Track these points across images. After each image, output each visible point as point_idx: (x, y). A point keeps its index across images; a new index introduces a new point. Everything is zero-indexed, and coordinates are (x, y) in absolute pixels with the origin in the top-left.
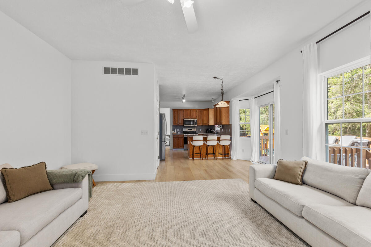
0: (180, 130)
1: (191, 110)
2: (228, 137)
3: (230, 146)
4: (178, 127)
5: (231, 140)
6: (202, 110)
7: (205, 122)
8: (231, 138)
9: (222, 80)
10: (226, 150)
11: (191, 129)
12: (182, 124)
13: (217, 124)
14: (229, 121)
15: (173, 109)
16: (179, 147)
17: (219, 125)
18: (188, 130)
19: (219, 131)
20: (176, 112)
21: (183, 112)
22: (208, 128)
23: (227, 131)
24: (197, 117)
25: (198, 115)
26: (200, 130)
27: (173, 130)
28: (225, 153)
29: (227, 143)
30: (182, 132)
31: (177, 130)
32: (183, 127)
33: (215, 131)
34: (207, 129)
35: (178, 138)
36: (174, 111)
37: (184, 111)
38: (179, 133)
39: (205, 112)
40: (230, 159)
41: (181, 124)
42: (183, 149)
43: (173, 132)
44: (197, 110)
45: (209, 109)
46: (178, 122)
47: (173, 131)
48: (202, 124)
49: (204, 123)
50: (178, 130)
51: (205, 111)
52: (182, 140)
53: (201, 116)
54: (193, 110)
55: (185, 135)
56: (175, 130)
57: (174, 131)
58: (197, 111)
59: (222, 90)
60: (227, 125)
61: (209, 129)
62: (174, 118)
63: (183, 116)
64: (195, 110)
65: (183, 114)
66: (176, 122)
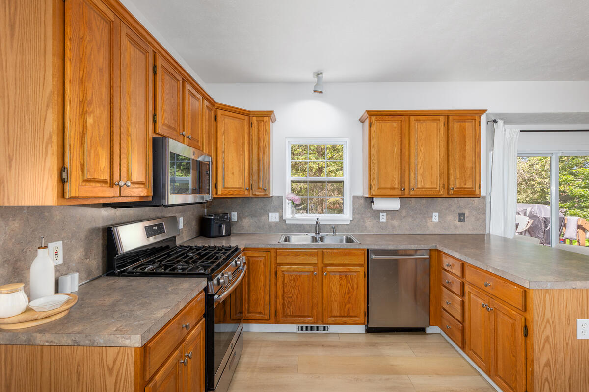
1: (184, 78)
7: (234, 182)
11: (160, 228)
24: (204, 142)
25: (206, 135)
41: (135, 191)
44: (204, 95)
46: (119, 157)
48: (216, 186)
49: (229, 184)
51: (232, 118)
53: (213, 140)
54: (194, 90)
58: (202, 107)
63: (150, 105)
64: (199, 96)
65: (151, 86)
66: (103, 163)
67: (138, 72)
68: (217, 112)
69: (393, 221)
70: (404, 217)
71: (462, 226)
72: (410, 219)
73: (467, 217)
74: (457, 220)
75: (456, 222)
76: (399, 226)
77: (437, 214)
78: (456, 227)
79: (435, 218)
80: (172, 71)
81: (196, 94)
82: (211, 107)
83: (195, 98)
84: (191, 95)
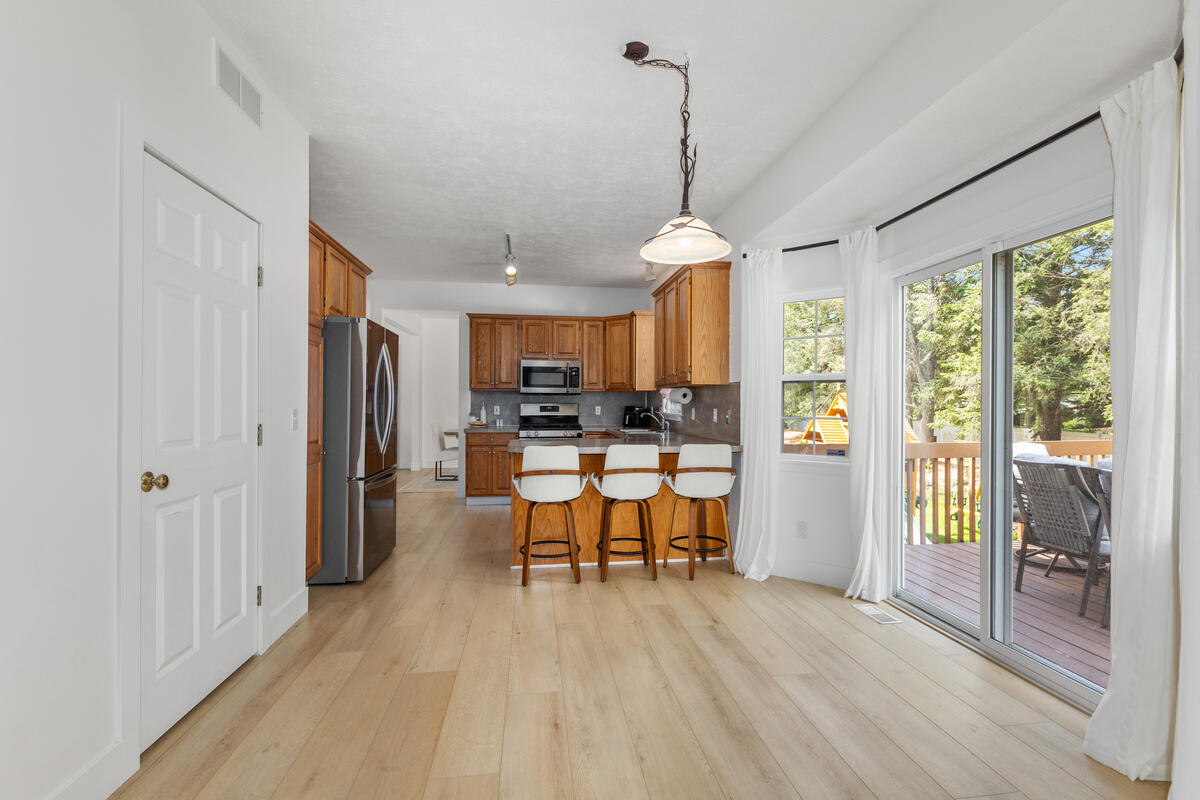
0: (507, 412)
1: (552, 319)
2: (721, 454)
3: (729, 501)
4: (498, 396)
5: (734, 470)
6: (605, 320)
7: (618, 378)
8: (737, 456)
9: (683, 70)
10: (708, 520)
11: (556, 409)
12: (515, 386)
13: (666, 386)
14: (724, 366)
15: (472, 317)
16: (495, 491)
17: (674, 386)
18: (543, 409)
19: (680, 419)
20: (485, 331)
21: (520, 327)
22: (630, 403)
23: (715, 418)
24: (581, 352)
25: (585, 346)
26: (598, 410)
27: (475, 412)
28: (702, 536)
29: (713, 487)
30: (517, 420)
31: (490, 412)
32: (520, 398)
33: (660, 418)
34: (628, 409)
35: (492, 446)
36: (478, 324)
37: (524, 322)
38: (500, 424)
39: (618, 333)
40: (734, 573)
41: (505, 386)
43: (473, 419)
44: (582, 320)
45: (633, 315)
46: (495, 373)
47: (472, 414)
48: (605, 382)
49: (614, 379)
50: (497, 410)
51: (617, 325)
53: (601, 347)
54: (565, 322)
55: (522, 434)
56: (483, 413)
57: (478, 416)
58: (581, 328)
59: (684, 142)
60: (714, 386)
61: (634, 407)
62: (474, 357)
63: (516, 346)
64: (574, 323)
65: (516, 338)
66: (485, 376)
67: (506, 334)
68: (607, 323)
70: (702, 414)
76: (699, 426)
77: (716, 411)
79: (715, 416)
80: (537, 321)
81: (569, 323)
82: (597, 323)
83: (567, 326)
84: (562, 326)
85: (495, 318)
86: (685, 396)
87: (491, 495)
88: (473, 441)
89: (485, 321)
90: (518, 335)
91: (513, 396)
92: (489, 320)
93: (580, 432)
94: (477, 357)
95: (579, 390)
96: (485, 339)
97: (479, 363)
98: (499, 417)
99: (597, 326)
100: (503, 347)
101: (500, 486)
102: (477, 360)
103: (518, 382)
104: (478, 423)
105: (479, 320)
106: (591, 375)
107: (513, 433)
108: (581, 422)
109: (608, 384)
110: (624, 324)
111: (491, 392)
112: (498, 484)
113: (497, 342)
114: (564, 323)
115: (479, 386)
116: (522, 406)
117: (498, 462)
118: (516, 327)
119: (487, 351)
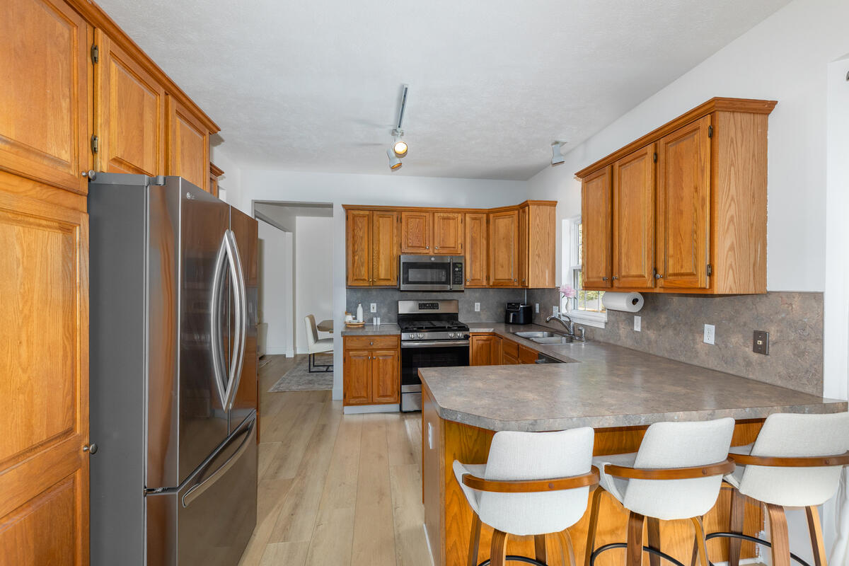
0: (384, 310)
1: (433, 211)
4: (374, 293)
6: (489, 213)
7: (505, 272)
11: (434, 306)
12: (394, 283)
14: (759, 266)
15: (348, 209)
16: (376, 399)
18: (422, 306)
20: (362, 223)
21: (399, 220)
24: (464, 247)
25: (468, 240)
26: (477, 307)
27: (350, 311)
30: (394, 317)
31: (366, 310)
32: (397, 294)
34: (510, 308)
35: (373, 350)
36: (354, 217)
37: (404, 215)
38: (377, 321)
39: (504, 226)
41: (383, 283)
42: (395, 407)
43: (349, 318)
44: (464, 212)
45: (525, 206)
46: (372, 269)
47: (348, 312)
48: (488, 278)
49: (499, 277)
50: (373, 307)
51: (503, 217)
52: (390, 360)
53: (485, 241)
54: (448, 214)
55: (404, 336)
56: (360, 310)
57: (355, 314)
58: (463, 221)
62: (350, 253)
63: (395, 239)
64: (456, 215)
65: (395, 231)
66: (363, 273)
67: (385, 228)
68: (490, 215)
69: (649, 332)
70: (664, 327)
71: (761, 364)
72: (671, 332)
73: (775, 343)
74: (751, 348)
75: (749, 350)
76: (657, 341)
77: (713, 327)
78: (749, 364)
79: (709, 334)
80: (418, 214)
81: (451, 215)
82: (480, 215)
83: (448, 218)
84: (444, 219)
85: (373, 210)
86: (635, 301)
87: (373, 403)
88: (351, 344)
89: (362, 213)
90: (397, 228)
91: (390, 293)
92: (367, 213)
93: (466, 333)
94: (354, 253)
95: (461, 287)
96: (362, 232)
97: (356, 258)
98: (376, 315)
99: (480, 219)
100: (381, 241)
101: (381, 393)
102: (354, 257)
103: (398, 278)
104: (355, 322)
105: (356, 212)
106: (473, 271)
107: (395, 336)
108: (462, 319)
109: (492, 280)
110: (511, 216)
111: (367, 290)
112: (378, 393)
113: (375, 235)
114: (445, 215)
115: (356, 283)
116: (399, 302)
117: (379, 368)
118: (395, 221)
119: (365, 245)
